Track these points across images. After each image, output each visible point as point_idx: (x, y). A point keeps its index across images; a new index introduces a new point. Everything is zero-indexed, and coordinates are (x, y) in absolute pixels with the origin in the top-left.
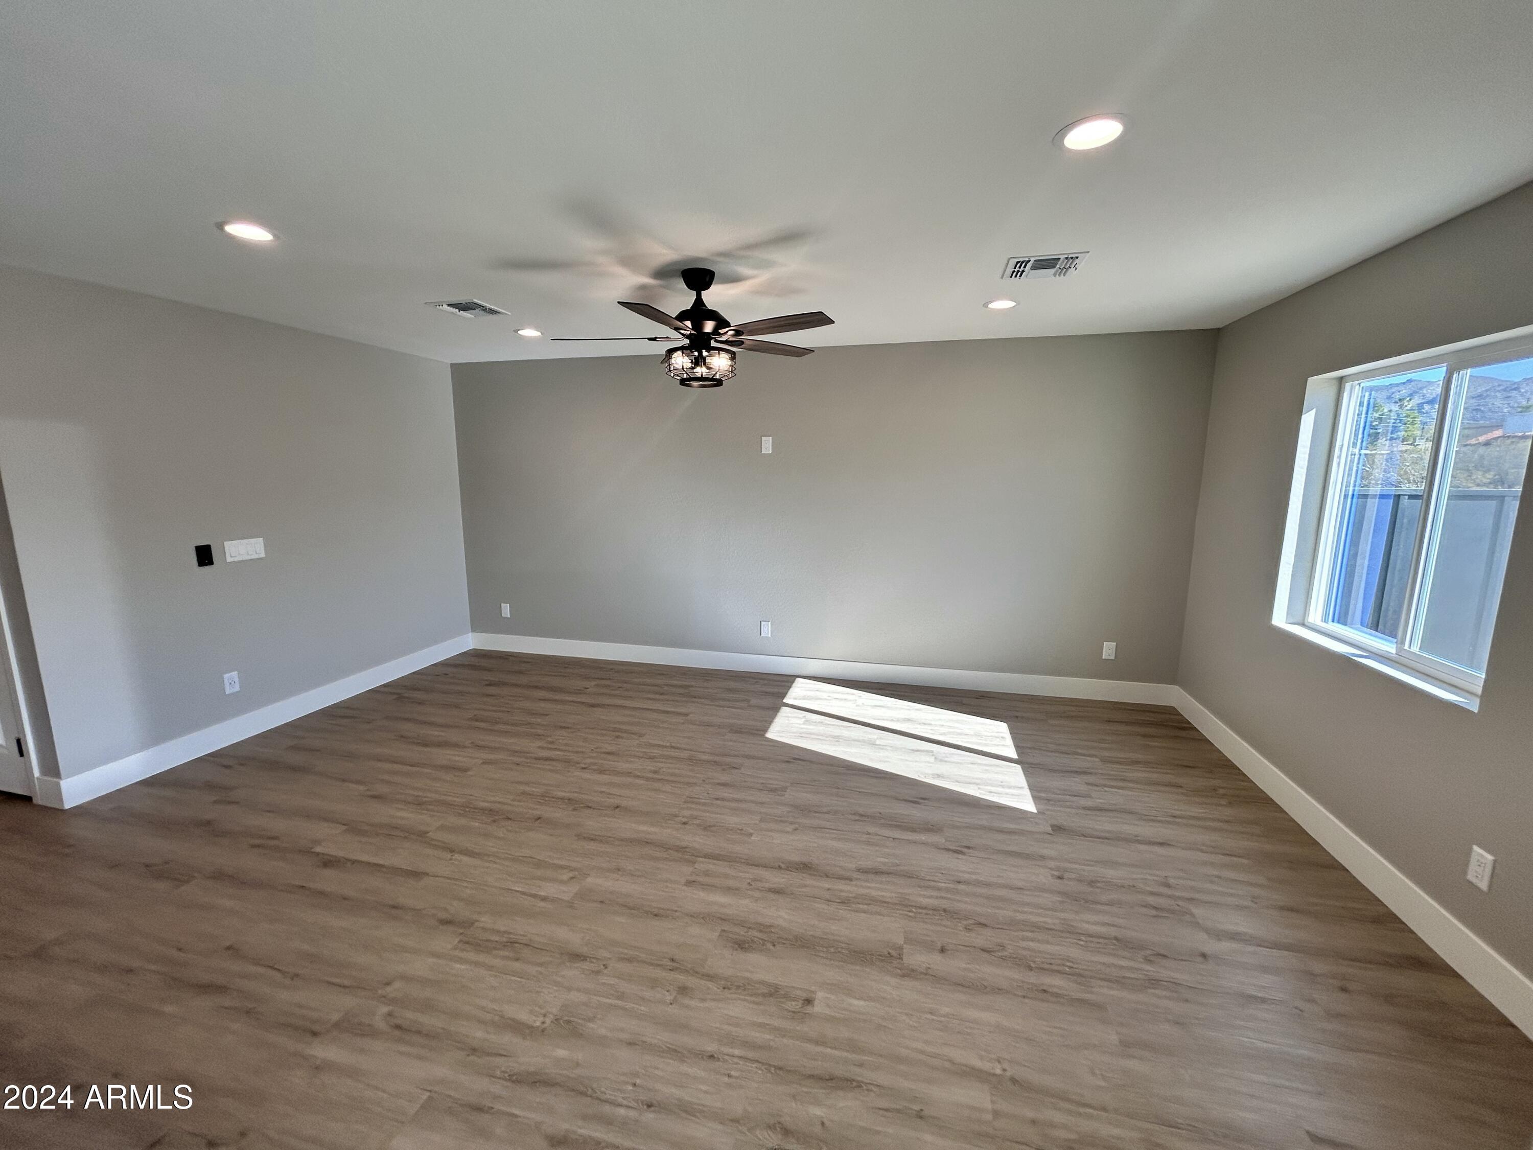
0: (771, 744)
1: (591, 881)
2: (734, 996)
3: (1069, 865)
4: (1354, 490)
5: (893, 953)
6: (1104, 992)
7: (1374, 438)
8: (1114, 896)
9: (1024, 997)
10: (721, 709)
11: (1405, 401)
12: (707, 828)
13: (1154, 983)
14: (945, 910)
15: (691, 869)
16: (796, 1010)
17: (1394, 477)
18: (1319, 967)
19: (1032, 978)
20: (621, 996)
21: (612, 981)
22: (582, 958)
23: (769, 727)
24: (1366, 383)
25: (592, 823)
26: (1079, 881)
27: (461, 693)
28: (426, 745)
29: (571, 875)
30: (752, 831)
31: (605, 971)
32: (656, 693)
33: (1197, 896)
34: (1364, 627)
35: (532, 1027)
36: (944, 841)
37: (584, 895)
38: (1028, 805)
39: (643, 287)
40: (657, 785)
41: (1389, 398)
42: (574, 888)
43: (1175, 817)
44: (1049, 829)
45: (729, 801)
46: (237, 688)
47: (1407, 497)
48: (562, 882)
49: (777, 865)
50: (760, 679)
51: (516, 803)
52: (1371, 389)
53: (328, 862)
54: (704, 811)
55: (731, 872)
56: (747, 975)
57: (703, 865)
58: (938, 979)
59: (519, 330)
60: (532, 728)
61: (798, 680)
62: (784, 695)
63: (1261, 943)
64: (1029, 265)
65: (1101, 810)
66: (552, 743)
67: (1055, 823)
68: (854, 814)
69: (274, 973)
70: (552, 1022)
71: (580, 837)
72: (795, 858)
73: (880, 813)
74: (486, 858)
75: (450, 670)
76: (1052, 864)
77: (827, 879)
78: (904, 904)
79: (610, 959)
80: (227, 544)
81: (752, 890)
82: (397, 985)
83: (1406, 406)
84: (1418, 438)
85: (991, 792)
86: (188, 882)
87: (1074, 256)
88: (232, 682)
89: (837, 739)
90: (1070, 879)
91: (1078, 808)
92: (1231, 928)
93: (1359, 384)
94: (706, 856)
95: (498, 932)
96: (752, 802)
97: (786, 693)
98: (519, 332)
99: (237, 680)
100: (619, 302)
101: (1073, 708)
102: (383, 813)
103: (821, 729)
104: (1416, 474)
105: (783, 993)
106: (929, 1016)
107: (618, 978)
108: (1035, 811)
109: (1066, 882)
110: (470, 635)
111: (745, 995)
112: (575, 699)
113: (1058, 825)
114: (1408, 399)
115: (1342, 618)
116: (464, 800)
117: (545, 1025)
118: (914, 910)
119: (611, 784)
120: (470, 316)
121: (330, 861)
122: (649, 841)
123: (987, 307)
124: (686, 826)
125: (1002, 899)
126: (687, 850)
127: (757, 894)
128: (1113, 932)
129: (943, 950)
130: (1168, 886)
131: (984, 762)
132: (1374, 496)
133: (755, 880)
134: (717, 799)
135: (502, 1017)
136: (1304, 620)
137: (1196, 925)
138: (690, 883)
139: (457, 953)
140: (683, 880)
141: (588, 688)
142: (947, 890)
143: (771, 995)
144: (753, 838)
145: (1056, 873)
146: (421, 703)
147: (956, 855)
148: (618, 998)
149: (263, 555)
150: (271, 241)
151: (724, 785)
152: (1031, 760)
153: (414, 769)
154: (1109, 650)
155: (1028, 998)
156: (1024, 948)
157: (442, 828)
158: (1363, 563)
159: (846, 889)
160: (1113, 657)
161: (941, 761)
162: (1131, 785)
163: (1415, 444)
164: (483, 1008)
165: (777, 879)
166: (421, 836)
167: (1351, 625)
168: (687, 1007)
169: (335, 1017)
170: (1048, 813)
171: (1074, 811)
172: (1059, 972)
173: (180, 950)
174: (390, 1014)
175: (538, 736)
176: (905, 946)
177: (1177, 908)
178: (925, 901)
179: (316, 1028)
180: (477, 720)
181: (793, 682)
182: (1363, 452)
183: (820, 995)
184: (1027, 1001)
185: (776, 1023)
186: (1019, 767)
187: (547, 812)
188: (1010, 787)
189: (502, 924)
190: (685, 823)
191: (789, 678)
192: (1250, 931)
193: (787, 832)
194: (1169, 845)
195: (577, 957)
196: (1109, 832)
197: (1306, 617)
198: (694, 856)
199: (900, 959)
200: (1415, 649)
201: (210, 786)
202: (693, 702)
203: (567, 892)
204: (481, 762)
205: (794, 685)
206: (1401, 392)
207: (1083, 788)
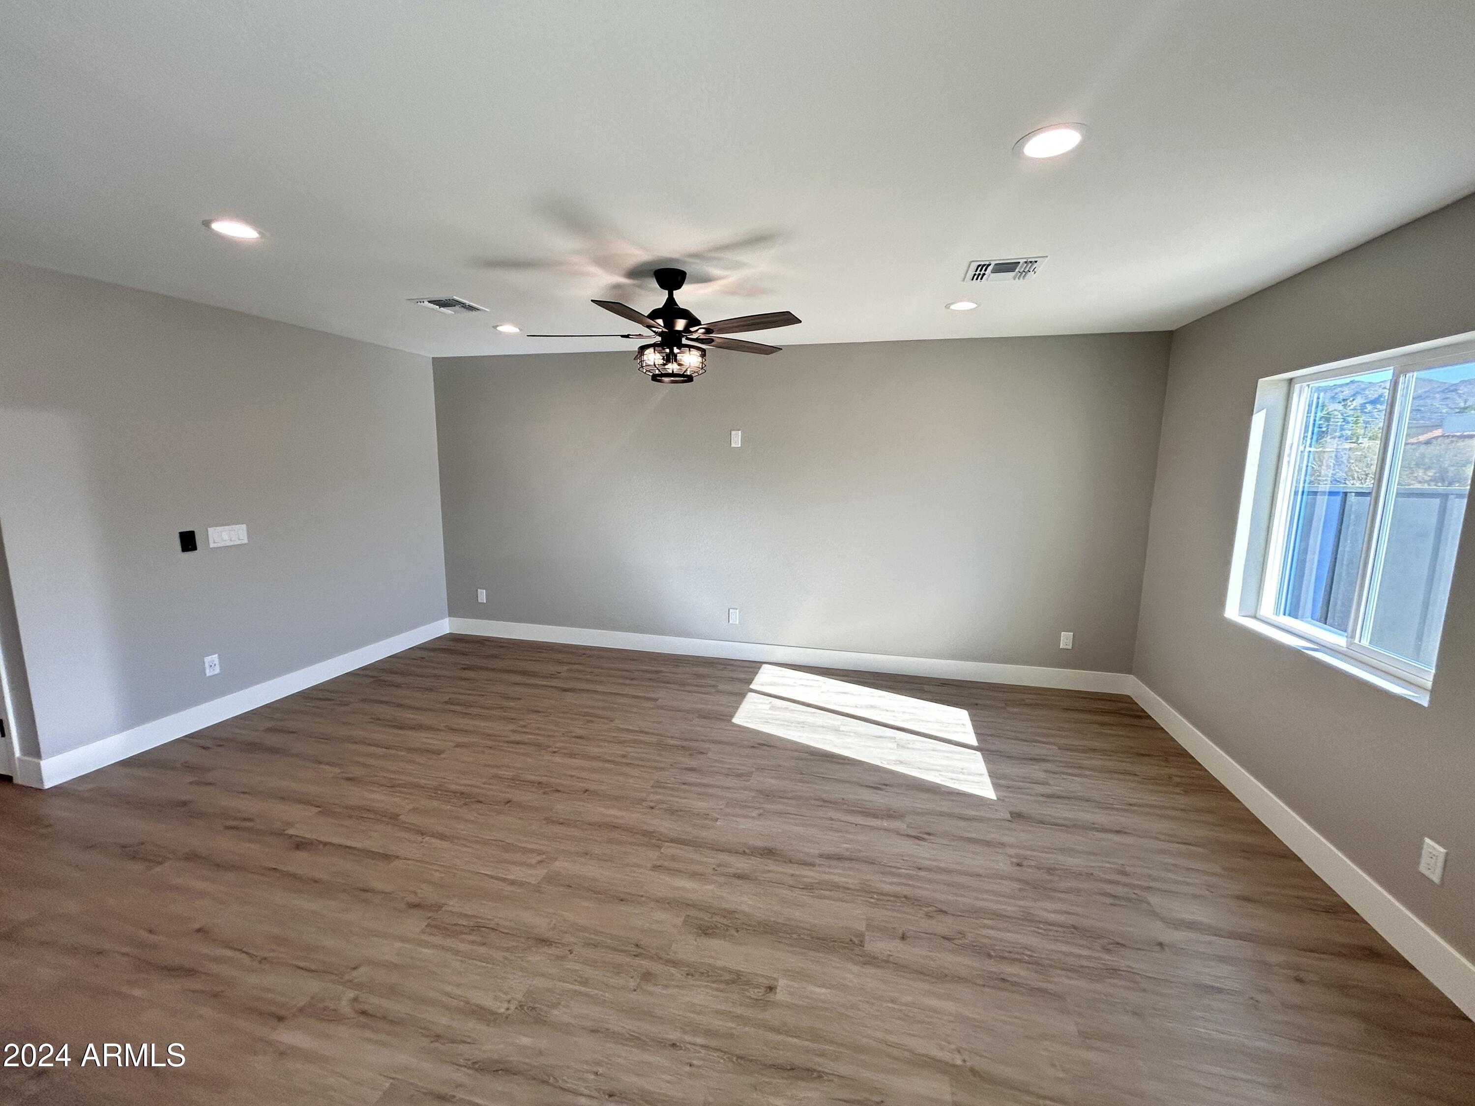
0: (738, 729)
1: (559, 865)
2: (698, 983)
3: (1029, 853)
4: (1304, 487)
5: (855, 940)
6: (1062, 982)
7: (1321, 435)
8: (1073, 884)
9: (984, 986)
10: (690, 694)
11: (1348, 401)
12: (673, 812)
13: (1113, 972)
14: (905, 897)
15: (657, 854)
16: (758, 998)
17: (1341, 474)
18: (1275, 957)
19: (992, 966)
20: (585, 982)
21: (577, 967)
22: (548, 943)
23: (735, 713)
24: (1315, 384)
25: (562, 807)
26: (1039, 868)
27: (437, 677)
28: (401, 728)
29: (539, 858)
30: (718, 817)
31: (570, 956)
32: (627, 678)
33: (1152, 884)
34: (1314, 620)
35: (496, 1013)
36: (905, 827)
37: (551, 879)
38: (988, 792)
39: (617, 287)
40: (625, 769)
41: (1333, 398)
42: (542, 872)
43: (1131, 805)
44: (1008, 816)
45: (696, 786)
46: (217, 670)
47: (1353, 494)
48: (530, 866)
49: (741, 850)
50: (728, 665)
51: (487, 786)
52: (1319, 390)
53: (301, 845)
54: (673, 796)
55: (695, 857)
56: (711, 961)
57: (670, 849)
58: (901, 967)
59: (498, 326)
60: (505, 712)
61: (765, 666)
62: (750, 681)
63: (1216, 932)
64: (990, 268)
65: (1059, 797)
66: (524, 726)
67: (1016, 810)
68: (817, 800)
69: (243, 956)
70: (516, 1008)
71: (549, 821)
72: (760, 843)
73: (843, 799)
74: (456, 841)
75: (425, 654)
76: (1011, 851)
77: (790, 865)
78: (866, 891)
79: (576, 944)
80: (211, 530)
81: (716, 875)
82: (363, 969)
83: (1349, 406)
84: (1360, 437)
85: (952, 779)
86: (161, 863)
87: (1033, 260)
88: (212, 664)
89: (802, 725)
90: (1030, 866)
91: (1037, 795)
92: (1189, 917)
93: (1308, 386)
94: (672, 841)
95: (466, 916)
96: (718, 787)
97: (753, 679)
98: (498, 328)
99: (217, 662)
100: (592, 301)
101: (1034, 697)
102: (355, 795)
103: (787, 715)
104: (1360, 471)
105: (745, 979)
106: (890, 1005)
107: (583, 963)
108: (995, 798)
109: (1024, 869)
110: (448, 618)
111: (708, 982)
112: (549, 684)
113: (1017, 811)
114: (1351, 399)
115: (1294, 611)
116: (437, 783)
117: (510, 1012)
118: (875, 896)
119: (583, 769)
120: (450, 312)
121: (303, 843)
122: (616, 825)
123: (949, 308)
124: (653, 811)
125: (962, 886)
126: (654, 834)
127: (722, 879)
128: (1070, 920)
129: (903, 938)
130: (1124, 873)
131: (945, 749)
132: (1323, 493)
133: (720, 865)
134: (684, 784)
135: (467, 1003)
136: (1256, 612)
137: (1154, 914)
138: (655, 868)
139: (424, 937)
140: (649, 865)
141: (560, 673)
142: (910, 877)
143: (733, 982)
144: (718, 823)
145: (1015, 860)
146: (398, 686)
147: (917, 841)
148: (581, 983)
149: (246, 541)
150: (257, 238)
151: (692, 770)
152: (991, 747)
153: (391, 751)
154: (1066, 640)
155: (988, 986)
156: (985, 937)
157: (414, 811)
158: (1313, 558)
159: (809, 874)
160: (1070, 647)
161: (903, 747)
162: (1087, 773)
163: (1359, 442)
164: (448, 995)
165: (741, 864)
166: (393, 818)
167: (1302, 618)
168: (651, 994)
169: (302, 1002)
170: (1007, 800)
171: (1032, 798)
172: (1019, 961)
173: (150, 931)
174: (355, 999)
175: (512, 720)
176: (867, 933)
177: (1134, 896)
178: (887, 888)
179: (283, 1013)
180: (452, 704)
181: (759, 668)
182: (1312, 449)
183: (782, 983)
184: (987, 990)
185: (739, 1011)
186: (979, 754)
187: (518, 795)
188: (969, 774)
189: (469, 908)
190: (652, 808)
191: (754, 665)
192: (1205, 920)
193: (753, 817)
194: (1126, 833)
195: (544, 942)
196: (1065, 819)
197: (1258, 611)
198: (661, 840)
199: (861, 946)
200: (1365, 642)
201: (188, 767)
202: (663, 687)
203: (534, 876)
204: (455, 745)
205: (761, 671)
206: (1344, 393)
207: (1041, 775)
